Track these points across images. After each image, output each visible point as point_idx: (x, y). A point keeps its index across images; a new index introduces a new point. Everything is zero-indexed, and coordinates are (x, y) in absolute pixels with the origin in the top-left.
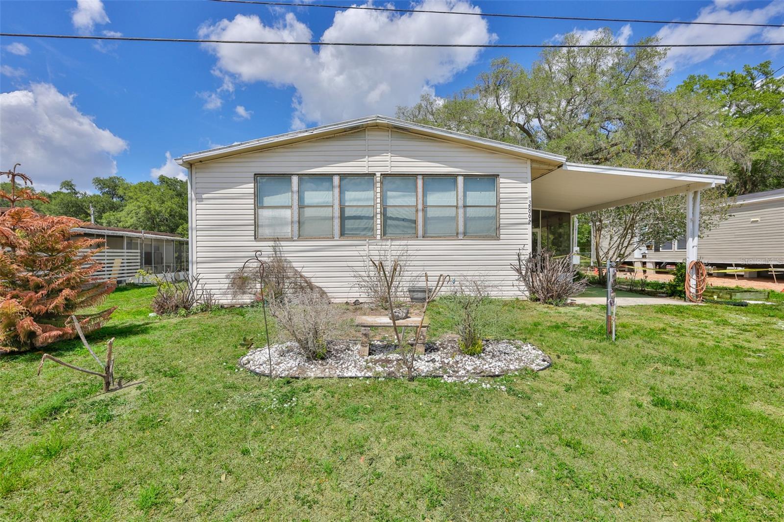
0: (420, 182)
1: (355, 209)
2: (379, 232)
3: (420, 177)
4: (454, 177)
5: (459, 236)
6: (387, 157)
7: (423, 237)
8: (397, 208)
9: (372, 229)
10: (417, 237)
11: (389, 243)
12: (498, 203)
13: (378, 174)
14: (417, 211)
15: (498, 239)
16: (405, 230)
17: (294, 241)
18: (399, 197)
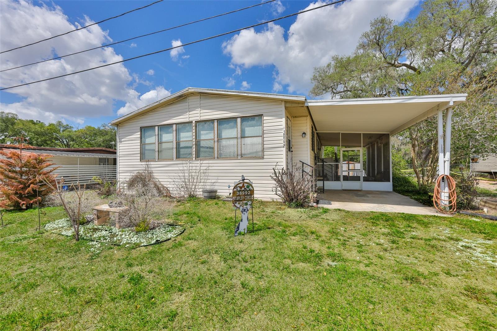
0: (216, 124)
1: (185, 142)
2: (194, 156)
3: (216, 121)
4: (235, 118)
5: (238, 157)
6: (198, 111)
7: (218, 158)
8: (206, 141)
9: (191, 154)
10: (214, 158)
11: (199, 162)
12: (263, 134)
13: (194, 122)
14: (214, 142)
15: (263, 158)
16: (210, 154)
17: (156, 161)
18: (207, 134)
